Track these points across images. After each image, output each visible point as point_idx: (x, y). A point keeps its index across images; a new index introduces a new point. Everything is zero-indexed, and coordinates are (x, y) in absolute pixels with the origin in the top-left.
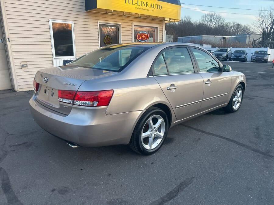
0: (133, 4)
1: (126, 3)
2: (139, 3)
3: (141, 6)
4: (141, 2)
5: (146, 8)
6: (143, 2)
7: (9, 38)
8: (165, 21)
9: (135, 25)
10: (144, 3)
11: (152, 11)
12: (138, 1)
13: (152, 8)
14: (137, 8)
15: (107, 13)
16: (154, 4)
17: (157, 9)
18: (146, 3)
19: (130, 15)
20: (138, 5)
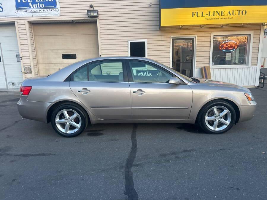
0: (202, 16)
1: (193, 16)
2: (212, 14)
3: (214, 15)
4: (214, 12)
5: (222, 17)
6: (217, 12)
7: (101, 56)
8: (264, 25)
9: (214, 36)
10: (219, 12)
11: (230, 18)
12: (209, 12)
13: (230, 15)
14: (208, 19)
15: (180, 28)
16: (233, 11)
17: (239, 14)
18: (221, 12)
19: (204, 26)
20: (209, 16)
